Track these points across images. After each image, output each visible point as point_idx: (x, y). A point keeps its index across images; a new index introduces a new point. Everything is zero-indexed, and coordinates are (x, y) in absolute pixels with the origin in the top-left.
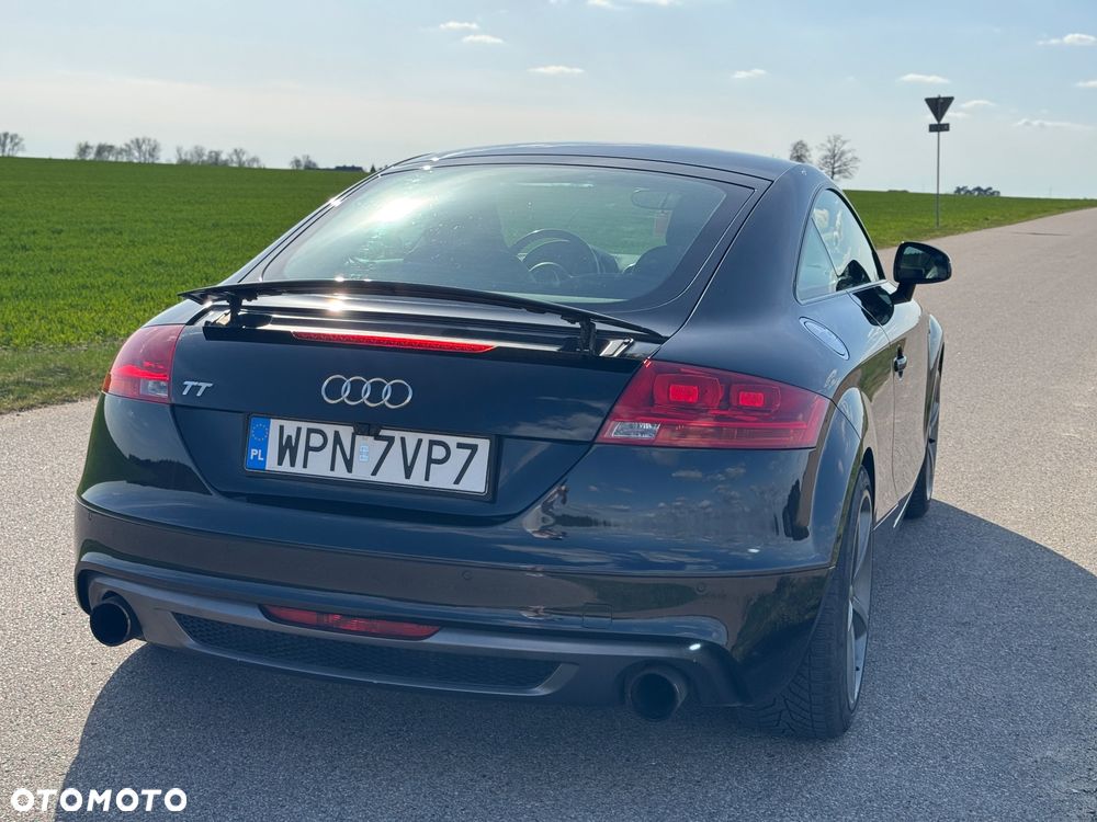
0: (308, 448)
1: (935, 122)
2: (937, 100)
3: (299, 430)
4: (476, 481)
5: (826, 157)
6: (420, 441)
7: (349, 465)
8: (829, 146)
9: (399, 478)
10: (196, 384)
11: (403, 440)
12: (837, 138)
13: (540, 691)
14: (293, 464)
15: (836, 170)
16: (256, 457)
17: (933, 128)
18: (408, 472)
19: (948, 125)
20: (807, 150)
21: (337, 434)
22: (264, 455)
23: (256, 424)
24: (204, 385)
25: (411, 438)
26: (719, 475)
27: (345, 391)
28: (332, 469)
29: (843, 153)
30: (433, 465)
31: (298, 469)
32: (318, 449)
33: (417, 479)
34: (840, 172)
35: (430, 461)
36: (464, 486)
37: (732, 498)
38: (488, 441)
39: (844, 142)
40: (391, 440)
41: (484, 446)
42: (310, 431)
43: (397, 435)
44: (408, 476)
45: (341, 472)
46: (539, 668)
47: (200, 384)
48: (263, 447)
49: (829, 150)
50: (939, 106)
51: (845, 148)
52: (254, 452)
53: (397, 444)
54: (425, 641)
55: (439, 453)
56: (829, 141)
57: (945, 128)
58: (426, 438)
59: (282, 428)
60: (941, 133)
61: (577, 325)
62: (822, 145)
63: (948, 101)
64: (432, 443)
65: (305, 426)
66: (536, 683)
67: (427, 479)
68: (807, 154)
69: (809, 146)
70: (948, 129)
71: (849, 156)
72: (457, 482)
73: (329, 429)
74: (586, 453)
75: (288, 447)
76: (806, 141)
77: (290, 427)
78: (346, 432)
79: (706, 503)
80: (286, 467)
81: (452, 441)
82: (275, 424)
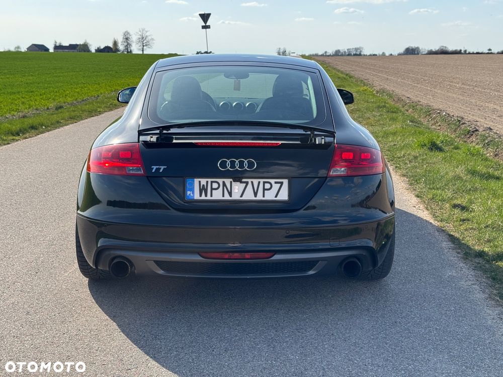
0: (212, 189)
1: (204, 25)
2: (204, 14)
3: (207, 182)
4: (284, 196)
5: (139, 39)
6: (259, 182)
7: (230, 194)
8: (140, 33)
9: (252, 198)
10: (158, 167)
11: (252, 182)
12: (143, 30)
13: (311, 272)
14: (206, 196)
15: (144, 44)
16: (190, 194)
17: (204, 27)
18: (256, 194)
19: (209, 26)
20: (130, 35)
21: (224, 182)
22: (193, 193)
23: (189, 181)
24: (162, 168)
25: (256, 182)
26: (352, 184)
27: (228, 165)
28: (223, 196)
29: (147, 37)
30: (265, 191)
31: (209, 197)
32: (216, 189)
33: (260, 197)
34: (146, 45)
35: (264, 189)
36: (279, 198)
37: (358, 193)
38: (287, 180)
39: (147, 32)
40: (247, 183)
41: (286, 182)
42: (212, 182)
43: (250, 181)
44: (256, 196)
45: (227, 197)
46: (311, 264)
47: (160, 167)
48: (192, 190)
49: (140, 35)
50: (205, 17)
51: (148, 34)
52: (189, 193)
53: (250, 184)
54: (271, 259)
55: (267, 186)
56: (140, 31)
57: (208, 27)
58: (262, 181)
59: (200, 182)
60: (207, 29)
61: (309, 133)
62: (137, 33)
63: (209, 15)
64: (264, 183)
65: (210, 180)
66: (310, 270)
67: (264, 196)
68: (130, 37)
69: (131, 33)
70: (210, 28)
71: (150, 38)
72: (276, 197)
73: (220, 181)
74: (325, 181)
75: (203, 189)
76: (129, 31)
77: (203, 181)
78: (228, 181)
79: (348, 197)
80: (203, 197)
81: (272, 181)
82: (196, 181)
